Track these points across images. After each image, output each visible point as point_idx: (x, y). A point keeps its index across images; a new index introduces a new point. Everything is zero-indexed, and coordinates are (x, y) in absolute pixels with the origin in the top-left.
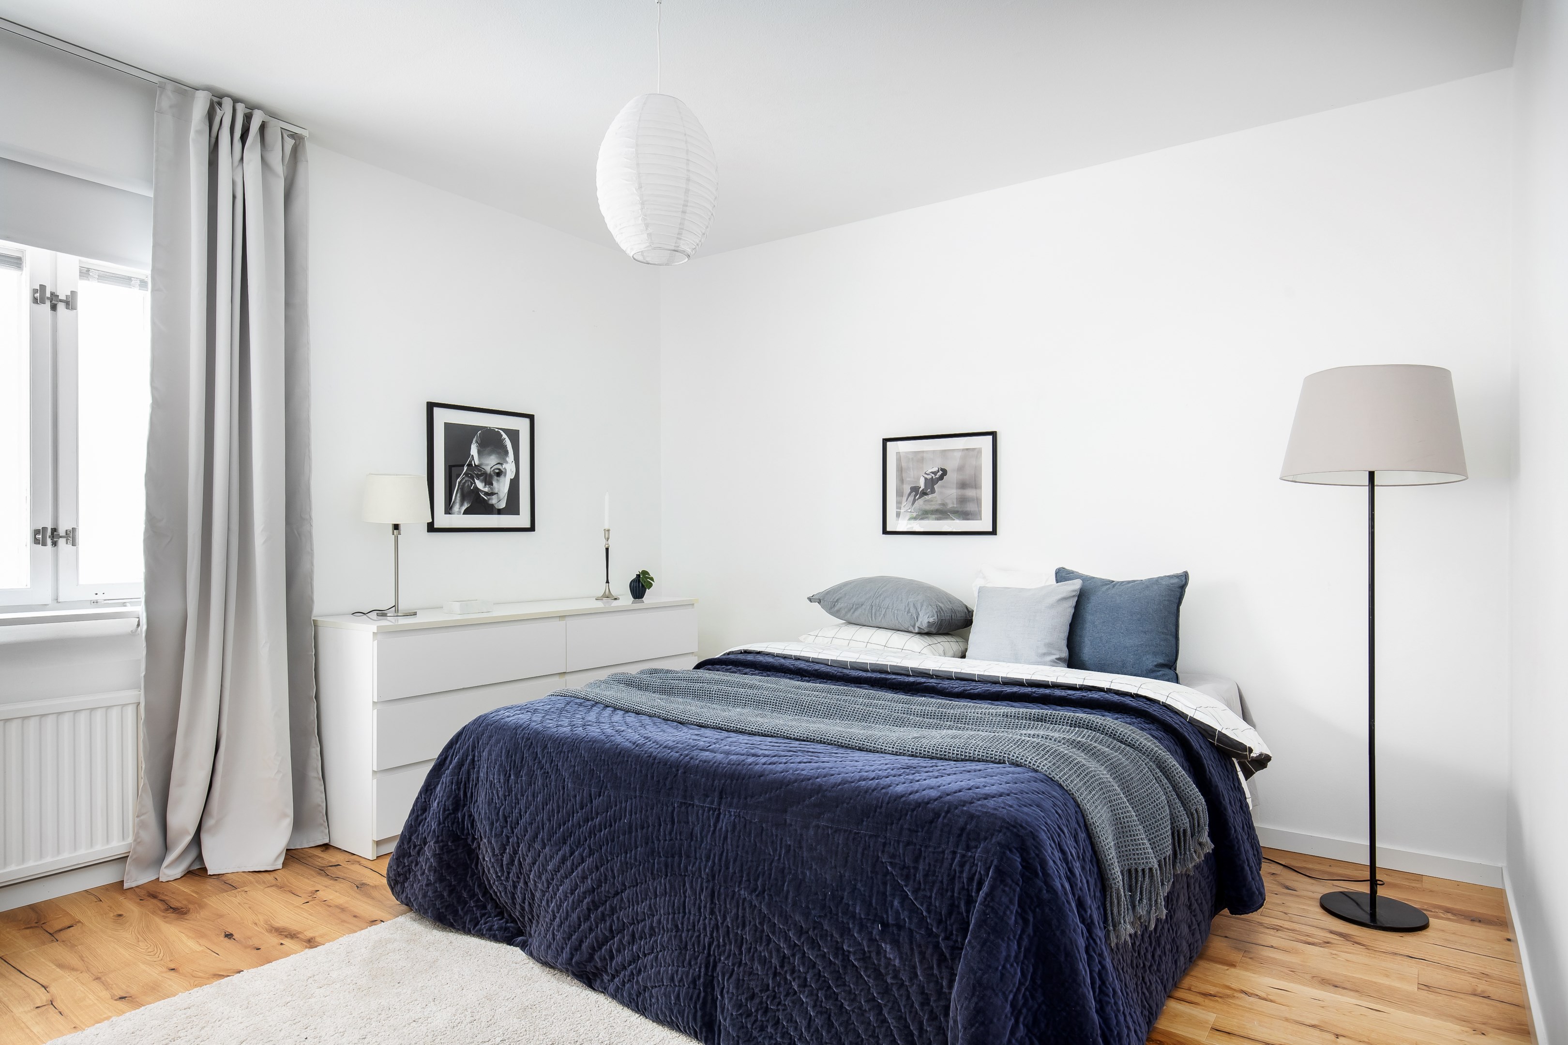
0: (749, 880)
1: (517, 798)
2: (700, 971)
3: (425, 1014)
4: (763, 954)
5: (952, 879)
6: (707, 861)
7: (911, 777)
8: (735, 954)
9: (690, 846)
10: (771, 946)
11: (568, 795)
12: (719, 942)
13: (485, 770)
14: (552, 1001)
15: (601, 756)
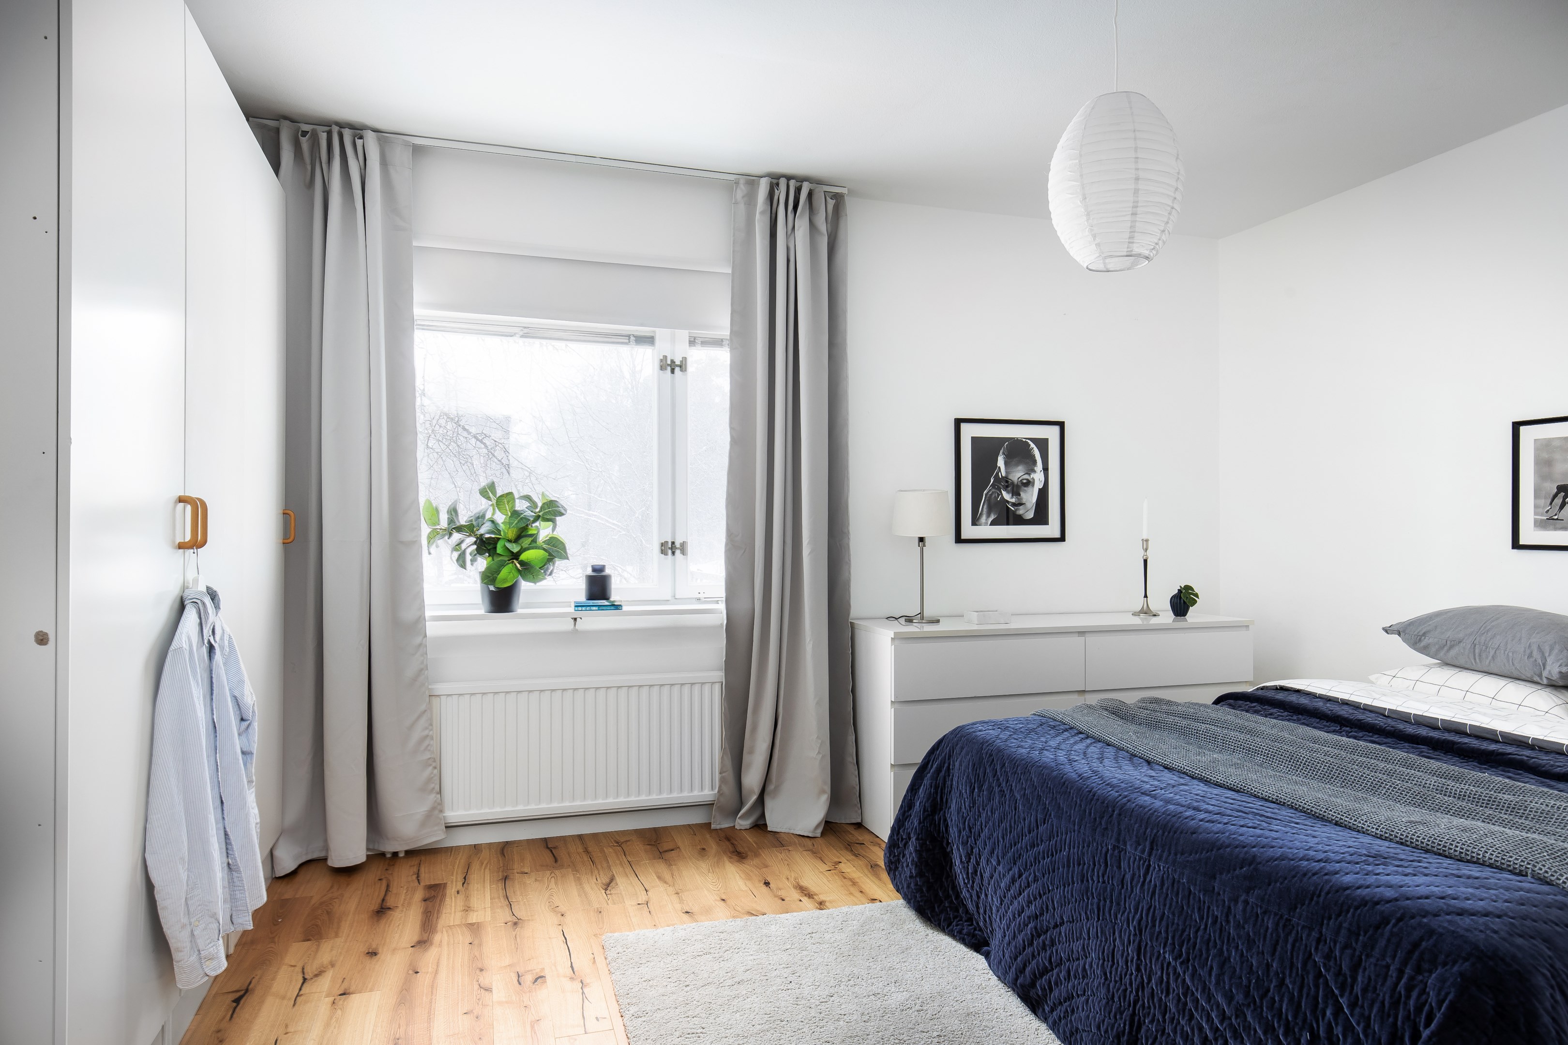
0: (1174, 944)
1: (979, 811)
2: (1124, 1027)
3: (884, 991)
4: (1185, 1029)
5: (1395, 1004)
6: (1136, 913)
7: (1370, 868)
8: (1158, 1020)
9: (1121, 893)
10: (1193, 1022)
11: (1019, 817)
12: (1144, 1002)
13: (956, 779)
14: (996, 1015)
15: (1048, 784)
